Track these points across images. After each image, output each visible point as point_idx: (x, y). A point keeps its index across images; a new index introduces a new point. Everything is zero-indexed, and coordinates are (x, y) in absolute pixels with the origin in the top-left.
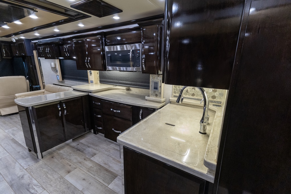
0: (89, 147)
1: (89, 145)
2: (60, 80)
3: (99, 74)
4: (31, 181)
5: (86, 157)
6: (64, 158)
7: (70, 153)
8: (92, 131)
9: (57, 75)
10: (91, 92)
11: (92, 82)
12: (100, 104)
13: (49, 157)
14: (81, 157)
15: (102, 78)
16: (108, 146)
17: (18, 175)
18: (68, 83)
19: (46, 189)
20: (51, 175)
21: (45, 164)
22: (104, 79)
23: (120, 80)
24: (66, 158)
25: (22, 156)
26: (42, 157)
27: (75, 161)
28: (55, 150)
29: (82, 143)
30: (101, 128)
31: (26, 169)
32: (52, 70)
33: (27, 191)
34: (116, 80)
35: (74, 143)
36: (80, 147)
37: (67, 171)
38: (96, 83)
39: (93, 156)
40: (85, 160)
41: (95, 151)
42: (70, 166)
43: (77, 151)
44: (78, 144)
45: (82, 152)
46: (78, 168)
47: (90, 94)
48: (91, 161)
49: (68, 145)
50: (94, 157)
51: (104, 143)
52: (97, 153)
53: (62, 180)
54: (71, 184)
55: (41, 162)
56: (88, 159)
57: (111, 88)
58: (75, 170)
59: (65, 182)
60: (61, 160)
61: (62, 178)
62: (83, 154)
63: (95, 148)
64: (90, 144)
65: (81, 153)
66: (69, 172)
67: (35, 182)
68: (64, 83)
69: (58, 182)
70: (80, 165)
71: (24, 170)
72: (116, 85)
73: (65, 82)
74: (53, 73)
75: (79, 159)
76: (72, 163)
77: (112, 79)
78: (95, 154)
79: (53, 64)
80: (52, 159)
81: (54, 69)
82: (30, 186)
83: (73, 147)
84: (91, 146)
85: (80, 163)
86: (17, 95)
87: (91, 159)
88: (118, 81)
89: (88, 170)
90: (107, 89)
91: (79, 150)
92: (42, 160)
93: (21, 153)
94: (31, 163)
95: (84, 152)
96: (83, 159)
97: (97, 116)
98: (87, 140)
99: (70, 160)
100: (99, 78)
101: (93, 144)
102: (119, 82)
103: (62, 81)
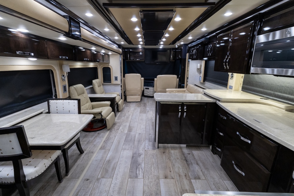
0: (197, 164)
1: (199, 162)
2: (201, 82)
3: (243, 78)
4: (141, 163)
5: (188, 173)
6: (170, 160)
7: (178, 159)
8: (211, 147)
9: (200, 77)
10: (219, 101)
11: (231, 88)
12: (226, 118)
13: (162, 150)
14: (184, 170)
15: (247, 85)
16: (221, 180)
17: (140, 152)
18: (208, 85)
19: (144, 178)
20: (154, 168)
21: (157, 156)
22: (250, 85)
23: (277, 91)
24: (171, 161)
25: (150, 138)
26: (158, 148)
27: (177, 170)
28: (169, 147)
29: (193, 155)
30: (220, 150)
31: (145, 150)
32: (197, 71)
33: (136, 168)
34: (271, 90)
35: (187, 150)
36: (189, 157)
37: (165, 175)
38: (237, 90)
39: (195, 178)
40: (185, 176)
41: (201, 174)
42: (170, 172)
43: (184, 160)
44: (189, 154)
45: (188, 165)
46: (174, 180)
47: (218, 102)
48: (191, 182)
49: (181, 148)
50: (196, 181)
51: (218, 171)
52: (201, 179)
53: (157, 180)
54: (161, 192)
55: (156, 151)
56: (188, 178)
57: (254, 101)
58: (171, 180)
59: (158, 185)
60: (167, 160)
61: (158, 178)
62: (187, 168)
63: (203, 171)
64: (201, 162)
65: (186, 165)
66: (166, 177)
67: (143, 165)
68: (204, 85)
69: (154, 179)
70: (178, 178)
71: (144, 150)
72: (268, 98)
73: (206, 84)
74: (197, 73)
75: (181, 170)
76: (174, 170)
77: (263, 87)
78: (199, 178)
79: (199, 65)
80: (163, 154)
81: (199, 70)
82: (139, 167)
83: (183, 154)
84: (201, 164)
85: (180, 176)
86: (167, 90)
87: (192, 180)
88: (272, 92)
89: (182, 191)
90: (247, 101)
91: (187, 161)
92: (157, 149)
93: (150, 135)
94: (150, 147)
95: (190, 166)
96: (184, 174)
97: (218, 132)
98: (200, 154)
99: (174, 165)
100: (242, 83)
101: (203, 163)
102: (274, 94)
103: (203, 82)
